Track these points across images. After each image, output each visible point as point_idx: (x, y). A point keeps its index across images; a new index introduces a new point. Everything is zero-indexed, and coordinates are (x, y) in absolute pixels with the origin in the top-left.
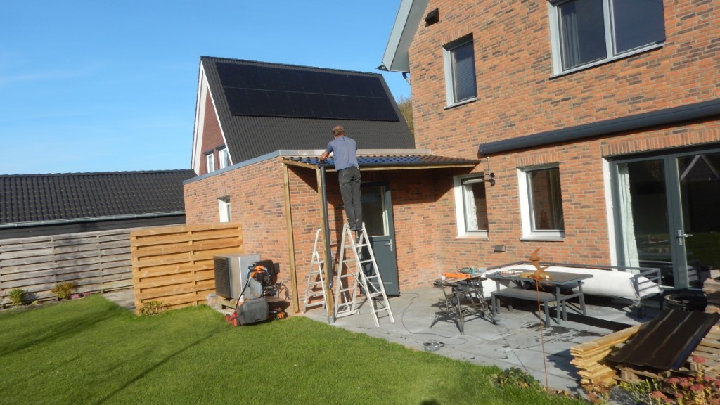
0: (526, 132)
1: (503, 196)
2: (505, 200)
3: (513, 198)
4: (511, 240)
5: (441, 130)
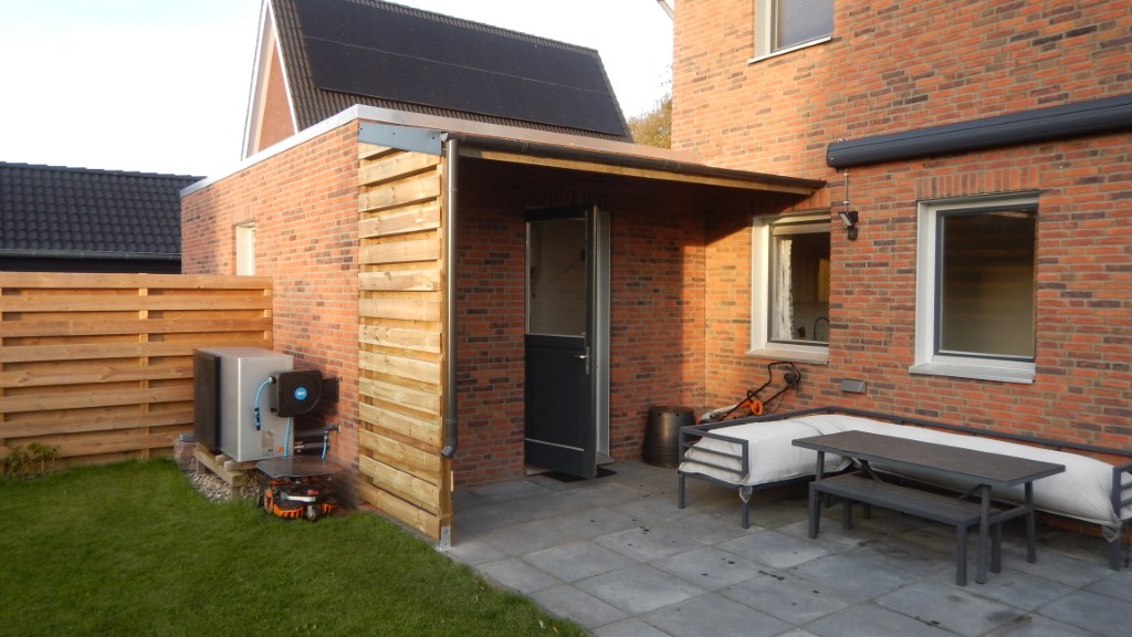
0: (953, 116)
1: (875, 265)
2: (879, 275)
3: (900, 272)
4: (884, 369)
5: (735, 112)
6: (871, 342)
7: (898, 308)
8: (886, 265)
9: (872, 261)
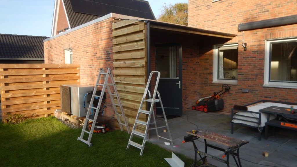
0: (277, 16)
1: (252, 58)
2: (253, 60)
3: (260, 59)
4: (254, 86)
5: (208, 16)
6: (251, 79)
7: (259, 69)
8: (255, 57)
9: (251, 56)
